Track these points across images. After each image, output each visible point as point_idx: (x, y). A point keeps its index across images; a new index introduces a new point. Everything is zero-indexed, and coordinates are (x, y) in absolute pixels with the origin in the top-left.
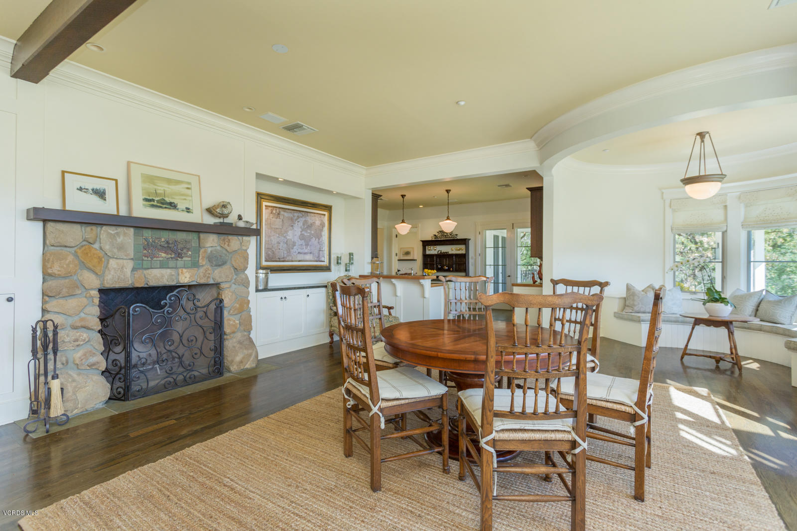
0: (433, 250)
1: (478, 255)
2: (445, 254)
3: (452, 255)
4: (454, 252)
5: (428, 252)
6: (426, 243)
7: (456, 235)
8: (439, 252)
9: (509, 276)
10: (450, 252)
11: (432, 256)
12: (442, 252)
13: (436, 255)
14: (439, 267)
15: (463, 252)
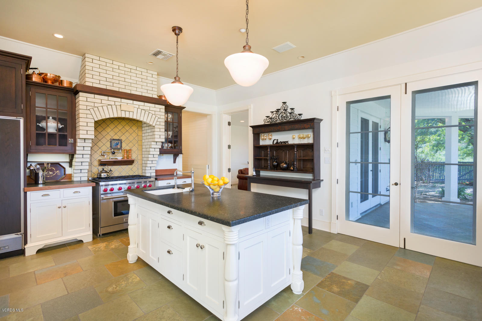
0: (267, 140)
1: (334, 145)
2: (283, 144)
3: (292, 146)
4: (297, 141)
5: (262, 143)
6: (258, 130)
7: (300, 115)
8: (275, 142)
9: (396, 184)
10: (291, 142)
11: (265, 147)
12: (279, 141)
13: (271, 146)
14: (275, 163)
15: (311, 141)
